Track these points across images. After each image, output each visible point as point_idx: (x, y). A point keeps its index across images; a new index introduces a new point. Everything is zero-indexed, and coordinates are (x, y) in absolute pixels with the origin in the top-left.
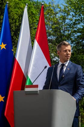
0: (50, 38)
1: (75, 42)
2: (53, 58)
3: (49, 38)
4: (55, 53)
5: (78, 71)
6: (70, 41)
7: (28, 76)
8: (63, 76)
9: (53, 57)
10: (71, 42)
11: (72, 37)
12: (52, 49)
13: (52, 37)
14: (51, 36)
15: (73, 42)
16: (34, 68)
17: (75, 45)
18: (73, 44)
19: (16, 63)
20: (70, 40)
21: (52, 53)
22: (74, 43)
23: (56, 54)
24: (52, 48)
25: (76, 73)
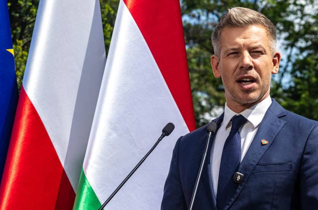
0: (193, 21)
1: (307, 40)
2: (203, 110)
3: (186, 18)
4: (211, 89)
5: (308, 153)
6: (285, 35)
7: (84, 177)
8: (239, 176)
9: (202, 107)
10: (286, 39)
11: (291, 18)
12: (199, 72)
13: (199, 18)
14: (194, 12)
15: (296, 40)
16: (114, 135)
17: (305, 54)
18: (295, 51)
19: (26, 112)
20: (281, 31)
21: (197, 90)
22: (302, 43)
23: (217, 94)
24: (198, 65)
25: (302, 161)
